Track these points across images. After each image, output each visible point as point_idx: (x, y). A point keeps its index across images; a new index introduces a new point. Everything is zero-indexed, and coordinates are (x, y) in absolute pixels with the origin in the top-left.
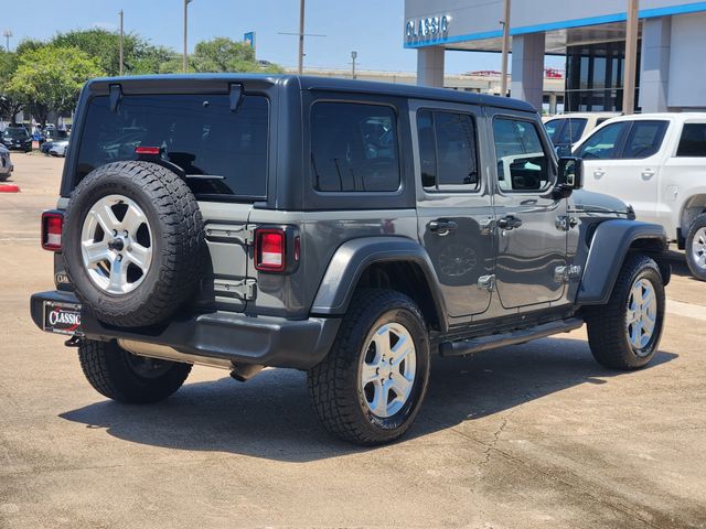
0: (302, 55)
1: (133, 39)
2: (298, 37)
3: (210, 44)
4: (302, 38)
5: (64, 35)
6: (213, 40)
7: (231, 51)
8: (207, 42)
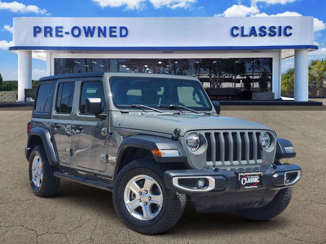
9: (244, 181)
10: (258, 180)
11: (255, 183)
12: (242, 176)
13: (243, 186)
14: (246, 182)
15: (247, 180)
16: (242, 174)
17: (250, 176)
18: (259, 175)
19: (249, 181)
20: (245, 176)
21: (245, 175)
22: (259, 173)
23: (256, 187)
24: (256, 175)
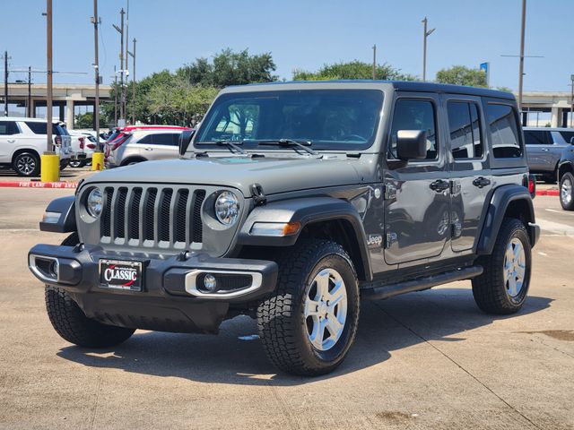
0: (522, 74)
1: (387, 70)
2: (519, 59)
3: (449, 72)
4: (522, 59)
5: (329, 66)
6: (452, 68)
7: (467, 77)
8: (446, 70)
9: (109, 275)
10: (135, 276)
11: (128, 281)
12: (106, 264)
14: (112, 277)
15: (115, 274)
16: (104, 261)
17: (119, 266)
18: (134, 267)
19: (118, 276)
20: (111, 266)
22: (136, 264)
23: (129, 288)
24: (129, 267)
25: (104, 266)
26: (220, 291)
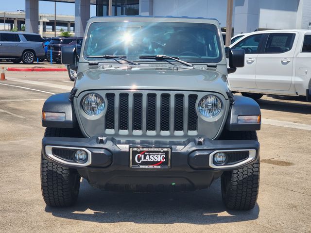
9: (139, 159)
10: (163, 159)
11: (158, 162)
12: (136, 151)
13: (137, 164)
14: (143, 160)
15: (145, 157)
16: (135, 149)
17: (149, 152)
18: (164, 152)
19: (148, 159)
21: (141, 151)
22: (165, 150)
23: (159, 167)
24: (160, 152)
25: (135, 153)
26: (229, 163)
